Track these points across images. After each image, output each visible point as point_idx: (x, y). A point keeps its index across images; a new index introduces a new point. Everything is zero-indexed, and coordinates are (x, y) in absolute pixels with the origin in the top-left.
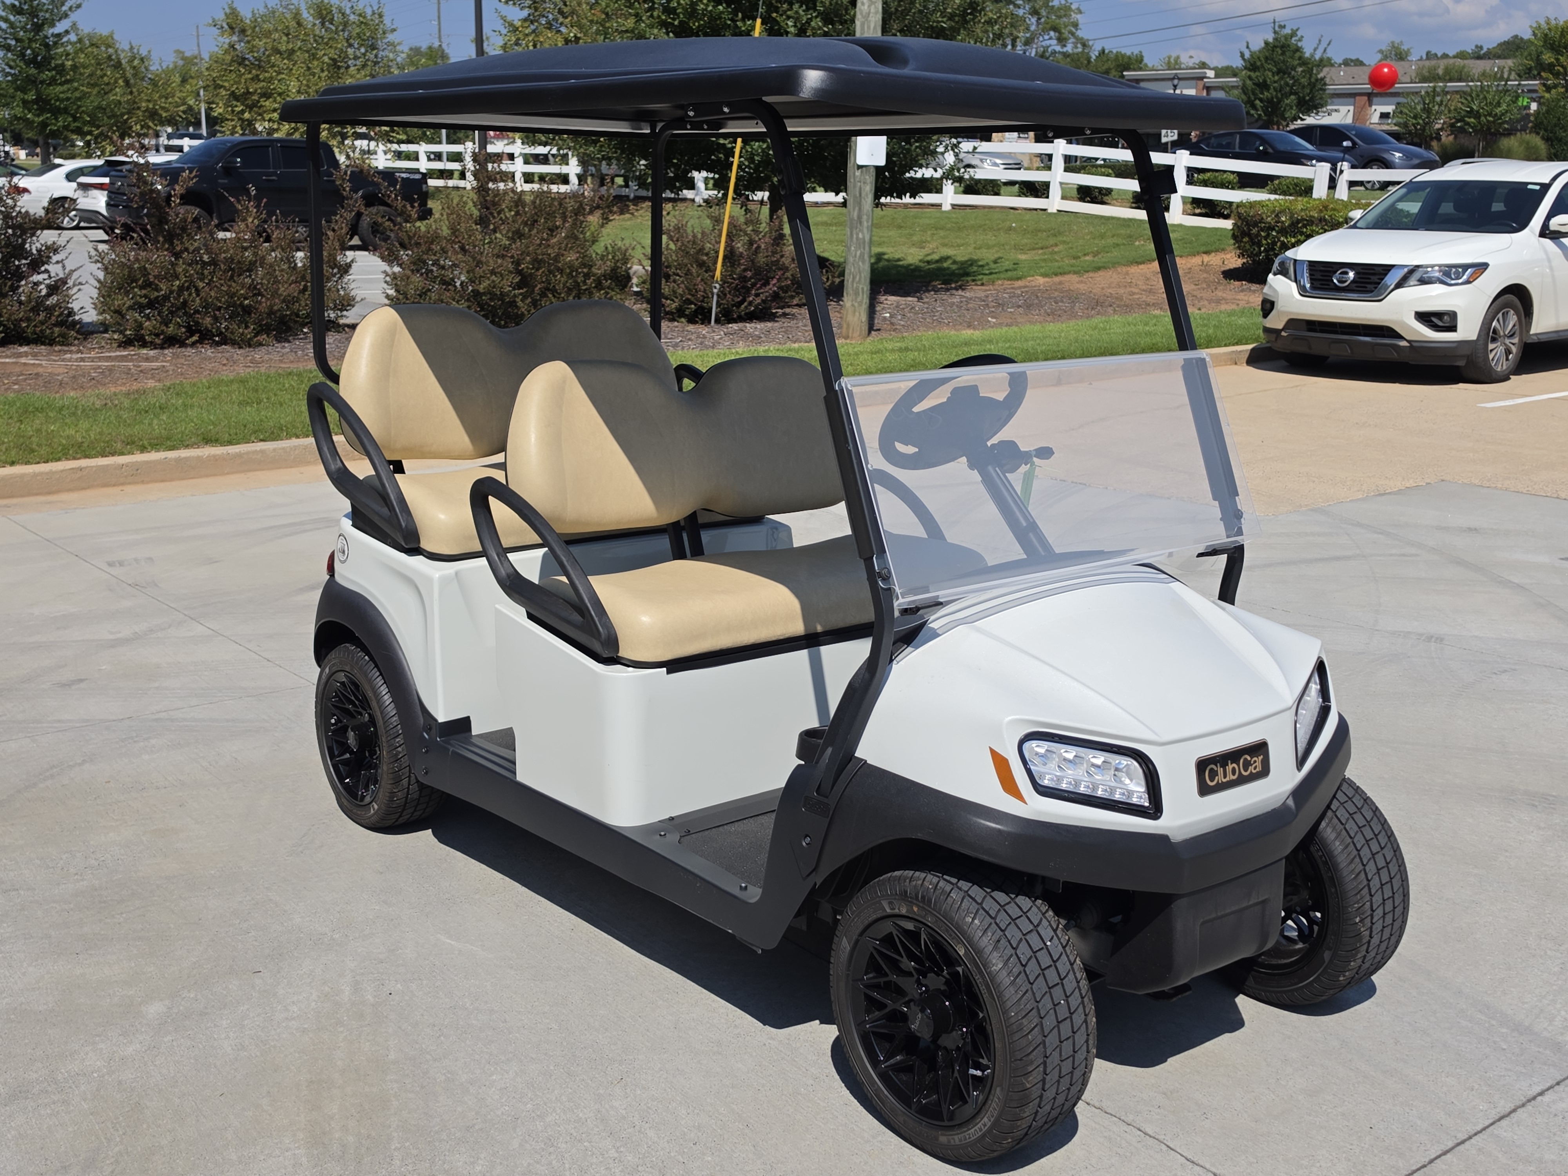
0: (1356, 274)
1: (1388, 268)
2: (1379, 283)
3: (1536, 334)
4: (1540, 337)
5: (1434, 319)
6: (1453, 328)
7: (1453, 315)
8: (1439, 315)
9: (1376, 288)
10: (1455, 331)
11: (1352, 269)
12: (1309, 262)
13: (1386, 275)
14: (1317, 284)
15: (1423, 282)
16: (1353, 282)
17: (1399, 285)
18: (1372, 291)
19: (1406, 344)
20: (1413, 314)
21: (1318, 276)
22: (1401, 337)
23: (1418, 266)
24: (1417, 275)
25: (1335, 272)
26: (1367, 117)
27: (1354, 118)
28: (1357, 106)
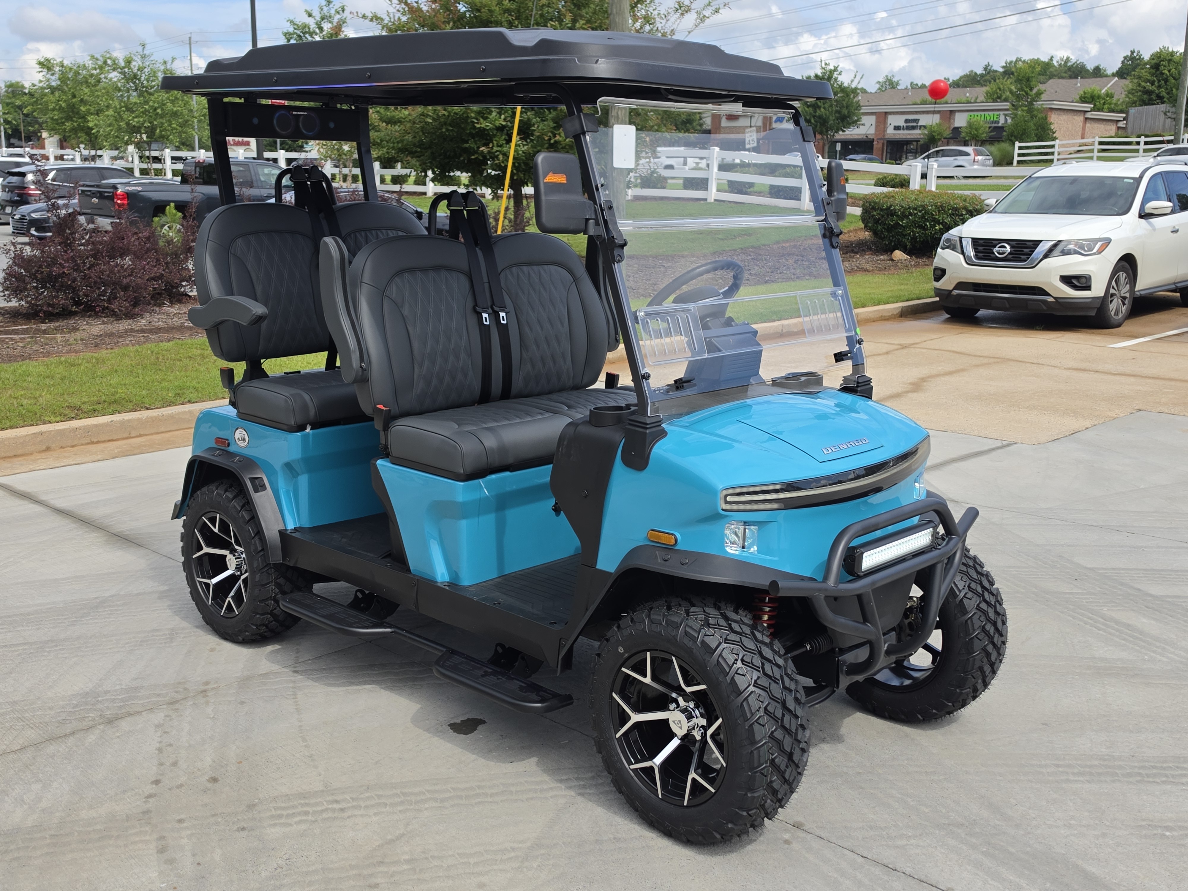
0: (1012, 247)
1: (1036, 243)
2: (1031, 255)
3: (1139, 291)
4: (1142, 293)
5: (1074, 281)
6: (1088, 288)
7: (1088, 278)
8: (1078, 277)
9: (1028, 258)
10: (1090, 290)
12: (973, 239)
13: (1036, 248)
14: (981, 255)
15: (1064, 253)
17: (1046, 256)
18: (1025, 261)
19: (1054, 300)
20: (1058, 277)
21: (981, 248)
22: (1048, 294)
23: (1059, 241)
24: (1059, 248)
25: (995, 247)
26: (885, 129)
27: (876, 130)
28: (877, 122)
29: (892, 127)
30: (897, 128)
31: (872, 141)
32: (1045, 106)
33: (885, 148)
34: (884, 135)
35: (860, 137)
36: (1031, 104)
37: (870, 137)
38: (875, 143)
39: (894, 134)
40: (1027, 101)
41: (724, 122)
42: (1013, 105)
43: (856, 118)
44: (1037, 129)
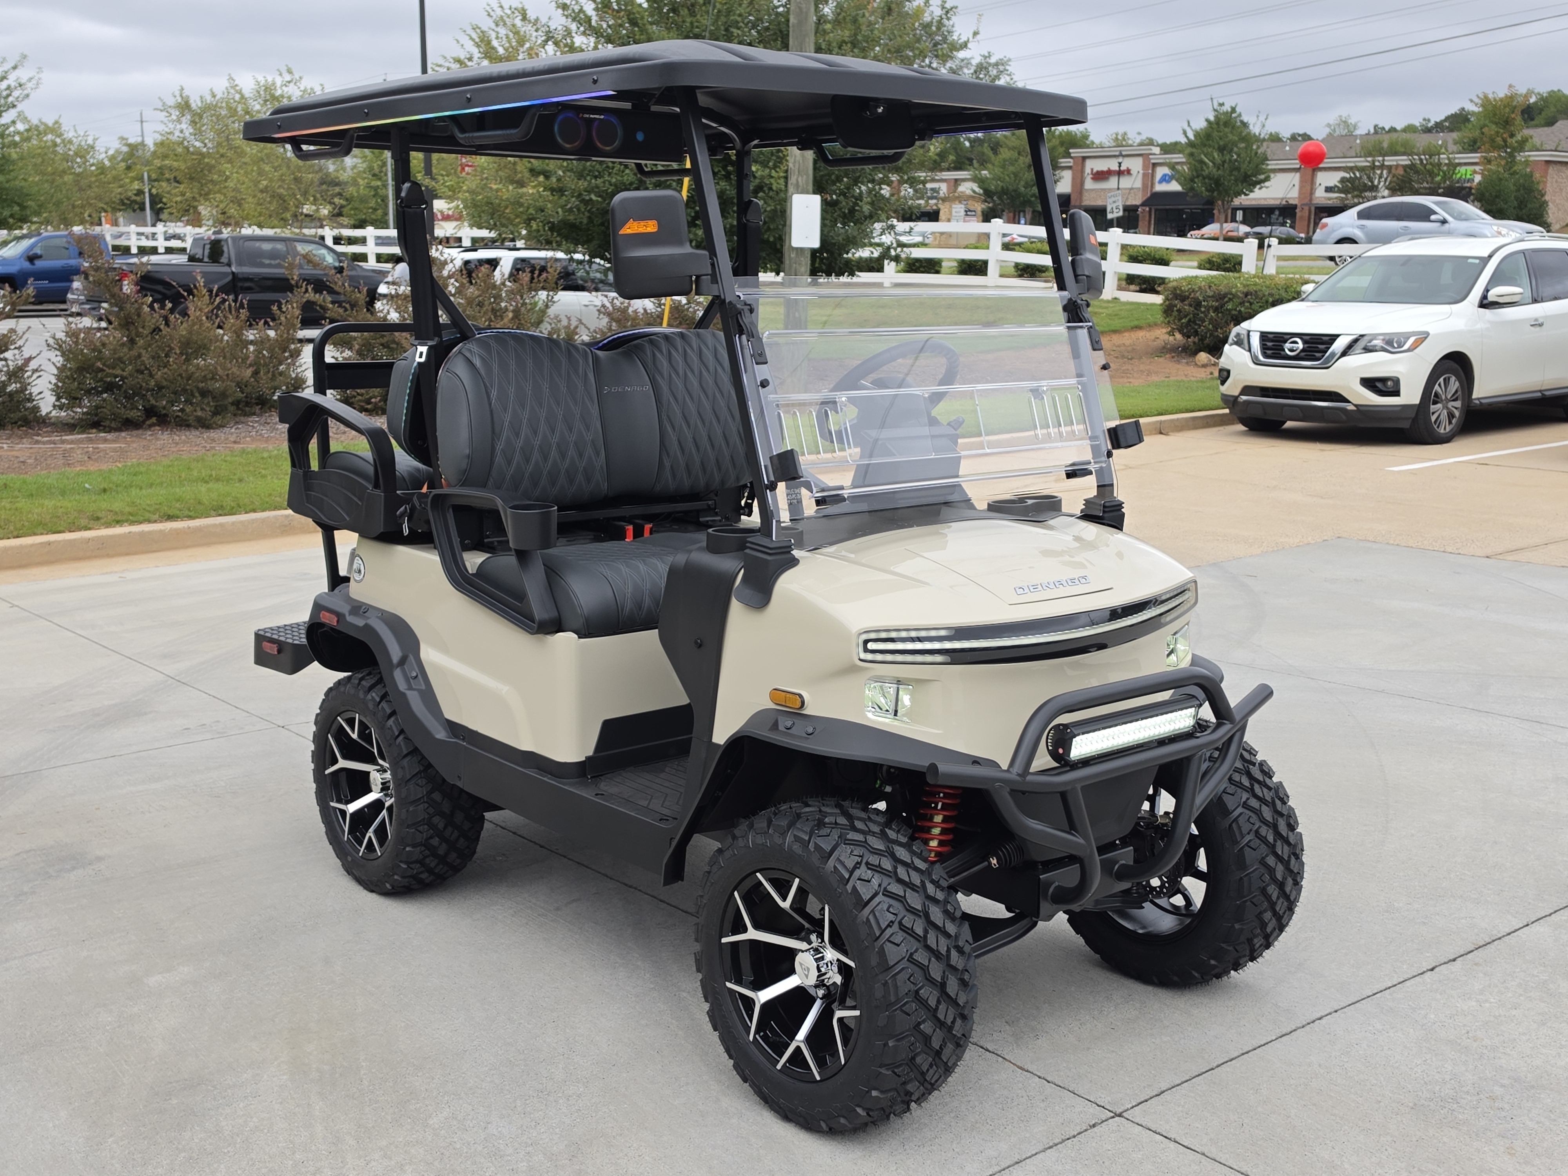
0: (1305, 342)
1: (1334, 338)
2: (1326, 352)
3: (1478, 399)
4: (1482, 401)
5: (1378, 385)
6: (1396, 393)
7: (1396, 381)
8: (1383, 381)
9: (1323, 356)
10: (1399, 395)
11: (1301, 339)
12: (1263, 333)
13: (1332, 343)
14: (1269, 353)
15: (1368, 349)
16: (1302, 351)
17: (1345, 352)
18: (1320, 359)
19: (1354, 408)
20: (1359, 380)
21: (1270, 344)
22: (1348, 402)
23: (1363, 335)
24: (1361, 344)
25: (1287, 342)
26: (1312, 191)
27: (1300, 193)
28: (1302, 181)
29: (1323, 188)
30: (1328, 189)
31: (1295, 207)
32: (1531, 159)
33: (1313, 217)
34: (1311, 200)
35: (1278, 202)
36: (1511, 155)
37: (1291, 202)
38: (1297, 211)
39: (1325, 198)
40: (1506, 152)
41: (1089, 184)
42: (1485, 158)
43: (1262, 177)
44: (1518, 190)
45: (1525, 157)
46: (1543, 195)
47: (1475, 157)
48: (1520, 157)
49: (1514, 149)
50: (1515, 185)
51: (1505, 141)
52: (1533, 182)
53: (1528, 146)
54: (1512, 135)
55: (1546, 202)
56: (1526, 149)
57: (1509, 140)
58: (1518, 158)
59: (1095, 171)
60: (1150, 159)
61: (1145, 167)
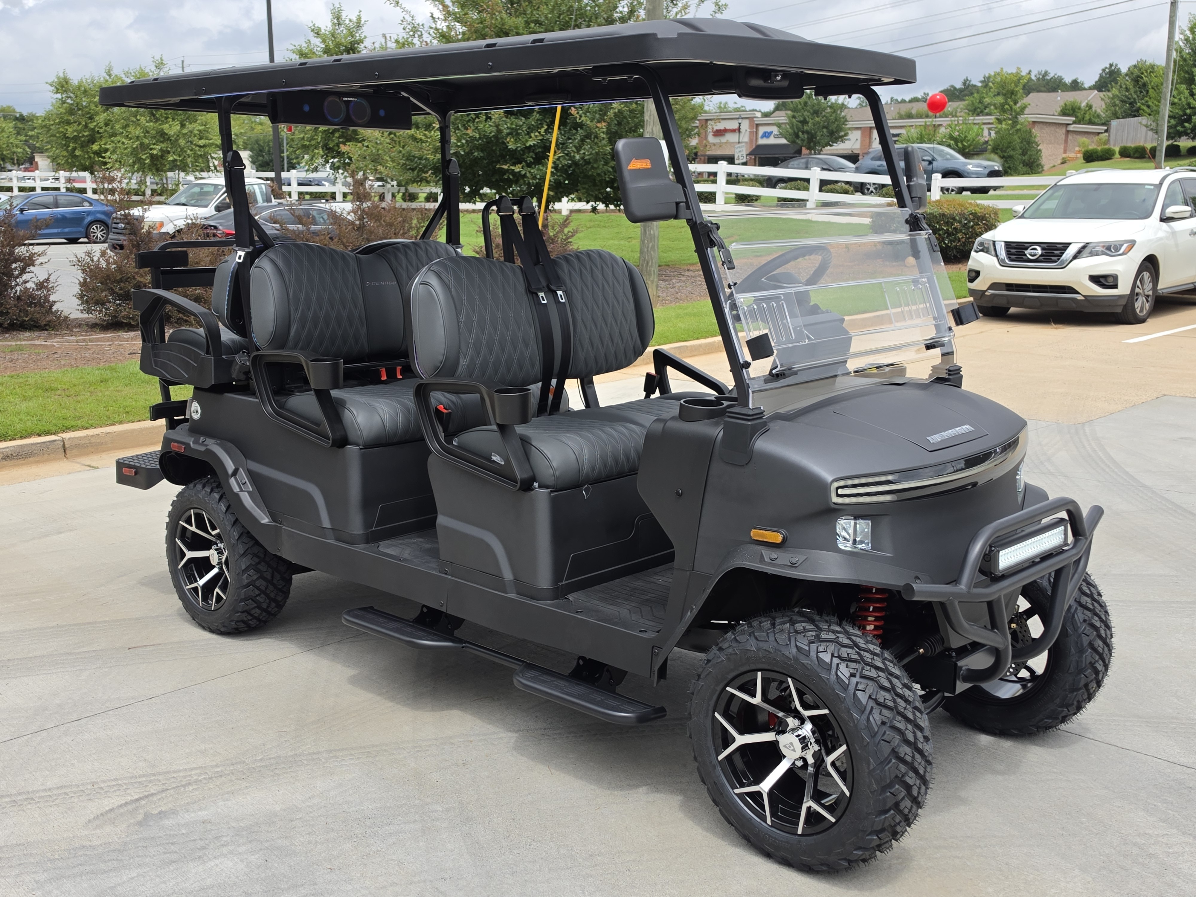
0: (1043, 249)
1: (1066, 245)
2: (1061, 256)
3: (1161, 289)
4: (1164, 291)
5: (1102, 280)
6: (1115, 286)
7: (1115, 277)
8: (1105, 277)
9: (1059, 259)
10: (1117, 288)
11: (1040, 246)
12: (1005, 242)
13: (1065, 250)
14: (1013, 257)
15: (1092, 254)
16: (1041, 256)
17: (1075, 257)
18: (1055, 262)
19: (1083, 298)
20: (1087, 277)
21: (1013, 251)
22: (1078, 293)
23: (1088, 243)
24: (1087, 250)
25: (1027, 249)
27: (862, 145)
28: (862, 137)
32: (1028, 120)
36: (1015, 117)
40: (1012, 115)
41: (711, 139)
42: (998, 119)
43: (842, 133)
44: (1022, 142)
45: (1023, 118)
46: (1038, 146)
47: (991, 119)
48: (1021, 118)
49: (1018, 114)
50: (1019, 138)
51: (1011, 107)
52: (1031, 136)
53: (1027, 111)
54: (1015, 103)
55: (1040, 150)
56: (1025, 112)
57: (1014, 107)
58: (1020, 119)
59: (715, 129)
60: (754, 121)
61: (751, 126)
